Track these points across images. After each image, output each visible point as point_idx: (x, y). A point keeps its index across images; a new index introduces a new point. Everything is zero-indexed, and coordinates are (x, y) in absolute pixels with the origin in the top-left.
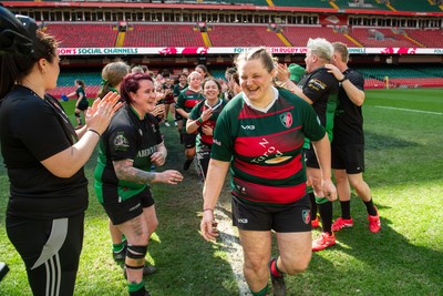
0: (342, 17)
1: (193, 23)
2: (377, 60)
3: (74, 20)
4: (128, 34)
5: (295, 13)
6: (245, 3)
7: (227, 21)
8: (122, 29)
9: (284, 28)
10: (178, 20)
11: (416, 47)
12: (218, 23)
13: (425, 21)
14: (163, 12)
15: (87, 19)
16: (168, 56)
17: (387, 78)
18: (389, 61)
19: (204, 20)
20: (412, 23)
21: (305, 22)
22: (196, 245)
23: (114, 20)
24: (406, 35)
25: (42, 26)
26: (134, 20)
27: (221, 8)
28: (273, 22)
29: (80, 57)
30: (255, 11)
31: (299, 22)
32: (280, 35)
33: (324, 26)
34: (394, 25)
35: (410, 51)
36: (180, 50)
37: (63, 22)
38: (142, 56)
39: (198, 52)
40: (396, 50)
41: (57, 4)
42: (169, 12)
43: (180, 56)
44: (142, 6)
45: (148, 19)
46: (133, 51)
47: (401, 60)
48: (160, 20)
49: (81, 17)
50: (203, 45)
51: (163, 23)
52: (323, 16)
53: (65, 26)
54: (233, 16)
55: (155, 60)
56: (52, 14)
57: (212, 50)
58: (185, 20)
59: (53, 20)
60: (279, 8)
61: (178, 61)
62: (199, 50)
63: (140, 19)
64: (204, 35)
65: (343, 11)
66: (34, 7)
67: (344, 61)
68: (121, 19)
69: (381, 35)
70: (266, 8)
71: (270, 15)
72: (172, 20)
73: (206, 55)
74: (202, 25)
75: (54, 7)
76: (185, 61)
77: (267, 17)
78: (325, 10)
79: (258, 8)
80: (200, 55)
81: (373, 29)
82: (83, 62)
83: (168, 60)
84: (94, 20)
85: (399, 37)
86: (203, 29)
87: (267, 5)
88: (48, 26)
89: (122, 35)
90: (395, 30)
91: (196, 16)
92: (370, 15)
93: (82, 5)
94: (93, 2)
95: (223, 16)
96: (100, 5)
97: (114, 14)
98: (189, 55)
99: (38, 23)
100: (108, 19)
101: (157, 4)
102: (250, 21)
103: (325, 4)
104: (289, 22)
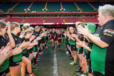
1: (61, 17)
3: (34, 17)
4: (46, 20)
5: (87, 14)
6: (74, 12)
7: (70, 16)
8: (44, 19)
9: (84, 18)
14: (54, 14)
15: (36, 16)
21: (90, 16)
26: (47, 16)
27: (68, 13)
28: (82, 16)
30: (77, 14)
32: (83, 20)
33: (95, 17)
36: (58, 24)
37: (31, 17)
39: (62, 24)
41: (30, 13)
42: (55, 14)
44: (49, 13)
45: (50, 16)
50: (63, 22)
51: (54, 17)
52: (95, 14)
54: (71, 15)
55: (52, 26)
57: (66, 24)
58: (59, 16)
60: (83, 13)
61: (57, 26)
64: (64, 20)
66: (25, 14)
68: (44, 16)
70: (80, 13)
71: (81, 14)
72: (56, 16)
73: (64, 25)
74: (63, 17)
75: (29, 14)
76: (59, 26)
77: (80, 15)
79: (78, 13)
83: (55, 26)
84: (38, 17)
86: (64, 19)
87: (80, 12)
88: (28, 18)
89: (44, 20)
91: (62, 15)
93: (35, 13)
94: (38, 13)
95: (69, 15)
96: (39, 13)
97: (43, 15)
98: (60, 25)
99: (26, 18)
100: (41, 16)
101: (52, 13)
102: (76, 16)
103: (96, 11)
104: (86, 16)
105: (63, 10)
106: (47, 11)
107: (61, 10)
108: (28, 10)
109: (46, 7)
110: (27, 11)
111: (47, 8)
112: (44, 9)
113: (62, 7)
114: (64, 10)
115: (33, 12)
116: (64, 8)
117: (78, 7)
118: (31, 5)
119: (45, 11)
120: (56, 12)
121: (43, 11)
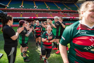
0: (62, 12)
2: (69, 19)
3: (12, 12)
4: (23, 15)
6: (44, 9)
8: (21, 14)
10: (32, 12)
11: (76, 17)
12: (39, 13)
15: (15, 12)
17: (70, 23)
18: (71, 20)
19: (37, 12)
20: (75, 13)
22: (36, 53)
23: (20, 12)
24: (74, 15)
26: (24, 12)
27: (40, 10)
28: (50, 12)
30: (46, 10)
31: (54, 13)
32: (51, 15)
33: (59, 13)
35: (75, 18)
36: (32, 18)
37: (10, 12)
38: (25, 19)
40: (72, 18)
41: (9, 9)
43: (32, 19)
44: (25, 9)
45: (26, 12)
46: (23, 18)
47: (73, 20)
48: (29, 12)
49: (14, 11)
50: (37, 17)
51: (29, 13)
52: (59, 11)
53: (10, 13)
54: (42, 11)
55: (28, 20)
58: (33, 12)
59: (8, 12)
60: (51, 10)
61: (32, 20)
62: (36, 18)
63: (25, 12)
64: (37, 15)
66: (5, 10)
67: (62, 20)
68: (21, 12)
69: (69, 15)
70: (48, 10)
72: (31, 12)
73: (37, 19)
74: (36, 13)
77: (48, 12)
78: (59, 10)
79: (47, 10)
80: (36, 19)
81: (68, 14)
83: (30, 19)
84: (16, 12)
85: (73, 15)
86: (37, 14)
89: (21, 15)
90: (72, 14)
91: (35, 11)
92: (67, 11)
93: (14, 9)
94: (16, 9)
95: (40, 11)
96: (17, 9)
100: (19, 12)
101: (28, 9)
102: (45, 12)
103: (59, 9)
104: (53, 12)
105: (36, 7)
106: (23, 8)
107: (34, 7)
108: (7, 6)
109: (22, 4)
111: (23, 6)
112: (21, 6)
113: (35, 5)
114: (37, 7)
115: (12, 8)
116: (37, 6)
117: (47, 6)
118: (10, 2)
119: (22, 8)
120: (30, 9)
121: (20, 8)
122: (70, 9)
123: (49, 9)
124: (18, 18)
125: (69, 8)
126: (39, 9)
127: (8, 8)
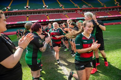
0: (81, 10)
1: (45, 14)
3: (16, 15)
4: (29, 18)
5: (69, 10)
6: (57, 8)
8: (28, 17)
9: (67, 14)
10: (41, 13)
12: (51, 14)
13: (101, 10)
14: (37, 12)
15: (19, 15)
16: (39, 22)
19: (47, 13)
20: (98, 10)
21: (72, 12)
24: (96, 13)
25: (8, 17)
26: (30, 14)
27: (51, 10)
28: (64, 12)
29: (18, 24)
30: (59, 10)
31: (70, 12)
32: (66, 15)
33: (77, 12)
34: (93, 11)
35: (98, 17)
36: (42, 21)
37: (13, 16)
41: (11, 11)
43: (42, 22)
44: (32, 11)
45: (34, 14)
51: (37, 14)
52: (76, 10)
54: (54, 12)
56: (10, 14)
57: (50, 20)
58: (43, 13)
59: (10, 15)
60: (65, 9)
62: (47, 20)
63: (32, 14)
64: (48, 17)
65: (81, 9)
68: (27, 14)
72: (40, 14)
74: (47, 14)
75: (10, 12)
77: (62, 11)
78: (77, 9)
79: (60, 9)
80: (47, 22)
82: (19, 25)
84: (21, 15)
86: (47, 15)
87: (62, 8)
88: (9, 17)
89: (28, 18)
91: (45, 12)
92: (87, 9)
93: (17, 11)
94: (20, 11)
95: (52, 12)
96: (22, 11)
97: (25, 13)
98: (45, 22)
99: (7, 17)
100: (24, 14)
101: (35, 10)
102: (59, 13)
103: (77, 7)
104: (68, 12)
105: (45, 7)
106: (30, 9)
107: (44, 7)
108: (8, 8)
109: (28, 4)
110: (7, 10)
111: (29, 6)
112: (26, 6)
113: (44, 4)
114: (47, 7)
115: (14, 10)
116: (46, 5)
117: (60, 4)
118: (11, 3)
119: (27, 9)
120: (39, 10)
121: (26, 9)
122: (90, 7)
123: (63, 8)
124: (23, 22)
125: (89, 5)
126: (49, 9)
127: (9, 10)
